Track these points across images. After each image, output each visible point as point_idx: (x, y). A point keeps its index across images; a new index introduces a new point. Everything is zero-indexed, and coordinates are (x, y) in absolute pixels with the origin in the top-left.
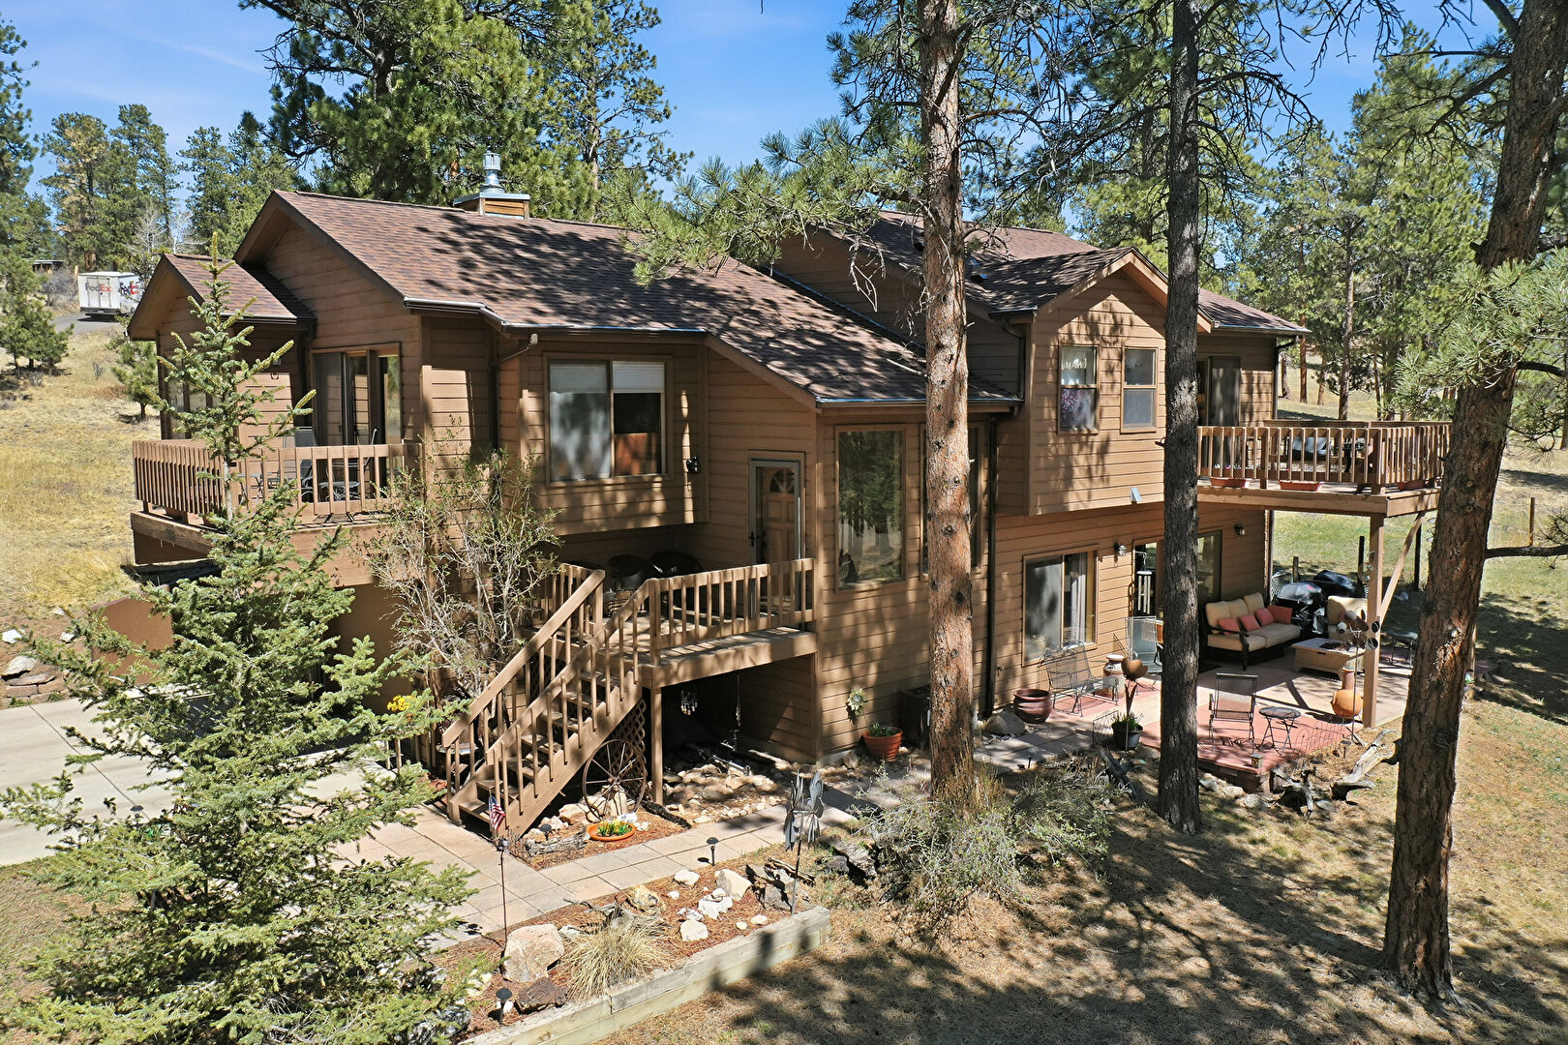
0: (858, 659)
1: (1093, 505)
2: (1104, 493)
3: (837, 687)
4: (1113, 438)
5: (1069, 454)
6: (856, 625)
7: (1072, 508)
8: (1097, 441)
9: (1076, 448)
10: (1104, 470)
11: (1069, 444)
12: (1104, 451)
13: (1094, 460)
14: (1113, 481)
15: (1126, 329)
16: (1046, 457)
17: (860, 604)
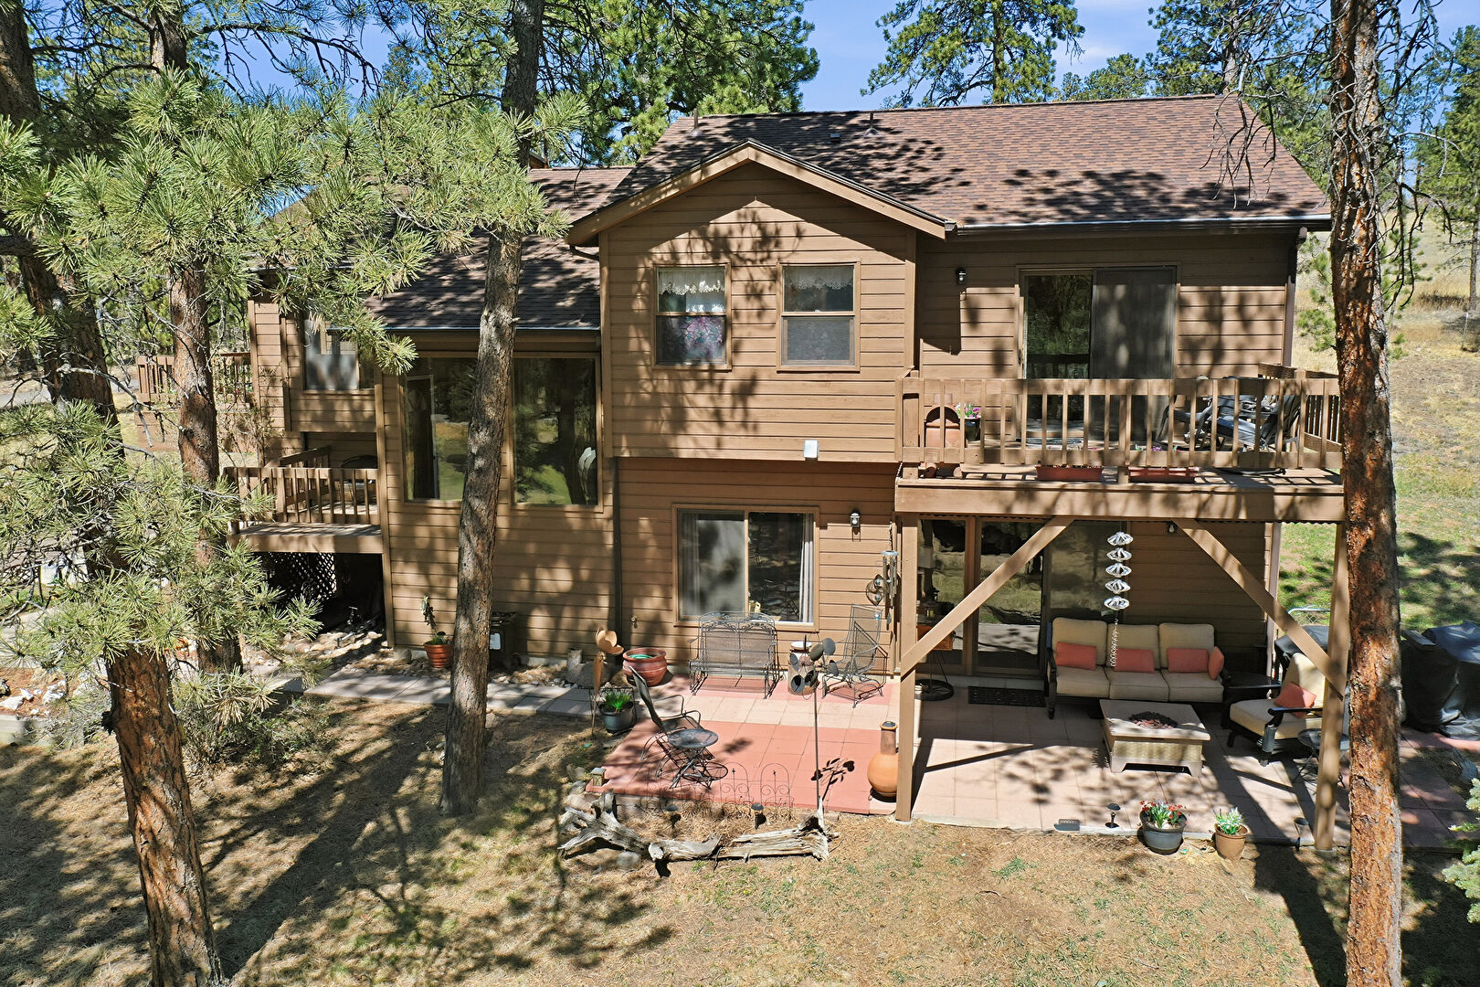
0: (436, 571)
1: (722, 455)
2: (745, 442)
3: (412, 591)
4: (763, 375)
5: (678, 393)
6: (432, 538)
7: (684, 454)
8: (731, 382)
9: (690, 386)
10: (746, 414)
11: (678, 381)
12: (746, 390)
13: (726, 402)
14: (764, 429)
15: (787, 244)
16: (636, 394)
17: (437, 519)
